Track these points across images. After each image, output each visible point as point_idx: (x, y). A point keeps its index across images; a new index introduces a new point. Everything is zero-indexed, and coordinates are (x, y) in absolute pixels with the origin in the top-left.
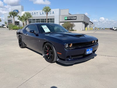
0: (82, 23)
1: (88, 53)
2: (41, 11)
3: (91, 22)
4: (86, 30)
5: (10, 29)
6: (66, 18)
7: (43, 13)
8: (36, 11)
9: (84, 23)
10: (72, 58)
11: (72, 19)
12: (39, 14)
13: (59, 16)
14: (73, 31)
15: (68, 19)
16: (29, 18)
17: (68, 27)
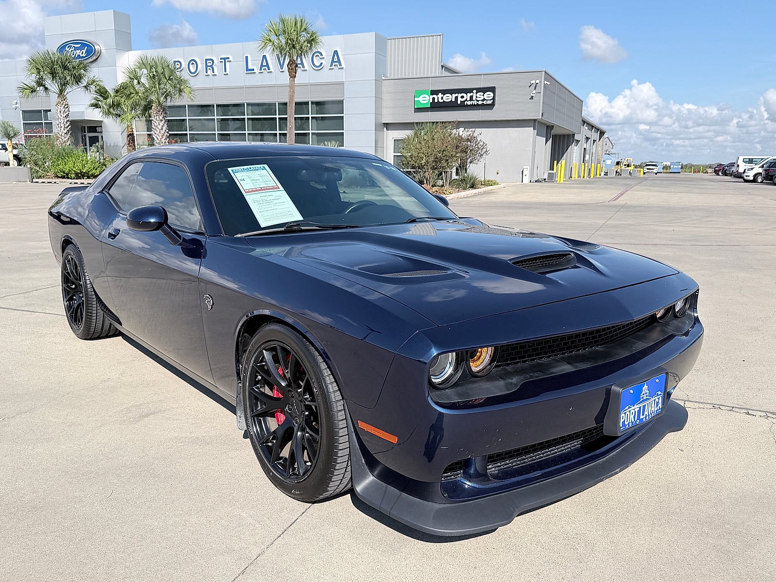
0: (529, 132)
1: (628, 417)
2: (253, 51)
3: (592, 126)
4: (561, 177)
5: (35, 176)
6: (425, 100)
7: (264, 65)
8: (216, 47)
9: (546, 129)
10: (492, 469)
11: (463, 106)
12: (235, 68)
13: (378, 81)
14: (473, 186)
15: (436, 106)
16: (167, 95)
17: (437, 160)
